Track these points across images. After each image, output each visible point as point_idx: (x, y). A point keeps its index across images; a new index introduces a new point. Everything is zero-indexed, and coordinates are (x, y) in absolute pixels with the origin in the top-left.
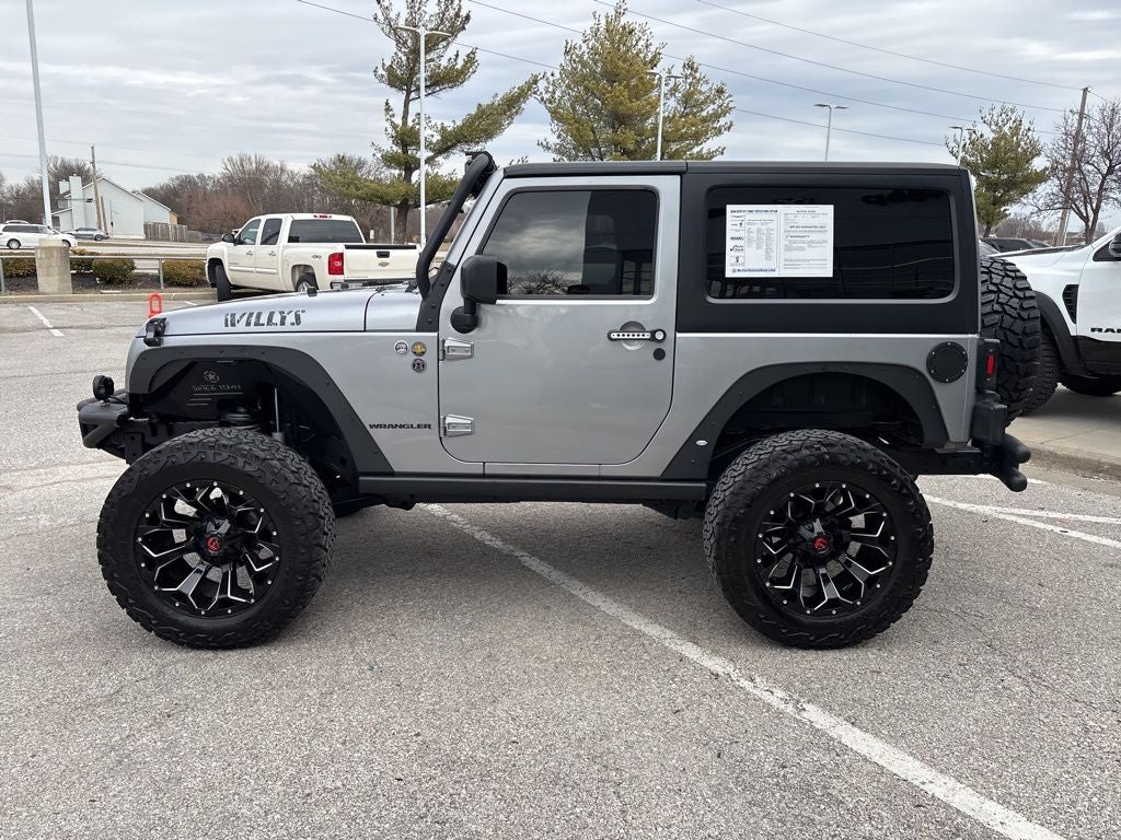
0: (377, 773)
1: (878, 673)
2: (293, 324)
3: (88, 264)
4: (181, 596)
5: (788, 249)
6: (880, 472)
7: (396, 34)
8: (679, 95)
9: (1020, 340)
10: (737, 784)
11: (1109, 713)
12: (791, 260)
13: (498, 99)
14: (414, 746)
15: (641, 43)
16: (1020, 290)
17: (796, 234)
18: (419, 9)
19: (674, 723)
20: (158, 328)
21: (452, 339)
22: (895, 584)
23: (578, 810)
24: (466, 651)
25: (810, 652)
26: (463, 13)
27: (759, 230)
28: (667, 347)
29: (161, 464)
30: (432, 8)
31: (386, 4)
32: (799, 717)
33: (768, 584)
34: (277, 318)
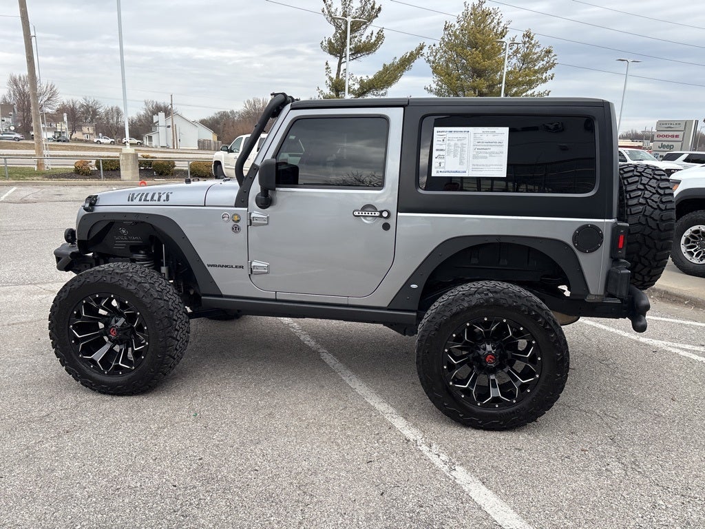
0: (164, 480)
1: (520, 450)
2: (164, 201)
3: (150, 163)
4: (93, 361)
5: (475, 157)
6: (530, 312)
7: (334, 21)
8: (519, 55)
9: (658, 224)
10: (385, 514)
11: (678, 496)
12: (477, 165)
13: (397, 60)
14: (195, 466)
15: (495, 21)
16: (661, 188)
17: (482, 149)
18: (349, 5)
19: (364, 469)
20: (92, 201)
21: (257, 213)
22: (541, 391)
23: (272, 519)
24: (257, 409)
25: (479, 431)
26: (377, 7)
27: (455, 144)
28: (392, 222)
29: (81, 282)
30: (356, 4)
31: (329, 3)
32: (448, 474)
33: (451, 383)
34: (156, 197)
